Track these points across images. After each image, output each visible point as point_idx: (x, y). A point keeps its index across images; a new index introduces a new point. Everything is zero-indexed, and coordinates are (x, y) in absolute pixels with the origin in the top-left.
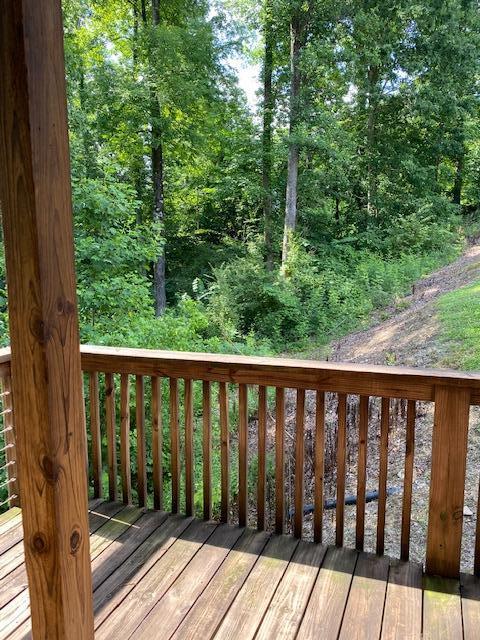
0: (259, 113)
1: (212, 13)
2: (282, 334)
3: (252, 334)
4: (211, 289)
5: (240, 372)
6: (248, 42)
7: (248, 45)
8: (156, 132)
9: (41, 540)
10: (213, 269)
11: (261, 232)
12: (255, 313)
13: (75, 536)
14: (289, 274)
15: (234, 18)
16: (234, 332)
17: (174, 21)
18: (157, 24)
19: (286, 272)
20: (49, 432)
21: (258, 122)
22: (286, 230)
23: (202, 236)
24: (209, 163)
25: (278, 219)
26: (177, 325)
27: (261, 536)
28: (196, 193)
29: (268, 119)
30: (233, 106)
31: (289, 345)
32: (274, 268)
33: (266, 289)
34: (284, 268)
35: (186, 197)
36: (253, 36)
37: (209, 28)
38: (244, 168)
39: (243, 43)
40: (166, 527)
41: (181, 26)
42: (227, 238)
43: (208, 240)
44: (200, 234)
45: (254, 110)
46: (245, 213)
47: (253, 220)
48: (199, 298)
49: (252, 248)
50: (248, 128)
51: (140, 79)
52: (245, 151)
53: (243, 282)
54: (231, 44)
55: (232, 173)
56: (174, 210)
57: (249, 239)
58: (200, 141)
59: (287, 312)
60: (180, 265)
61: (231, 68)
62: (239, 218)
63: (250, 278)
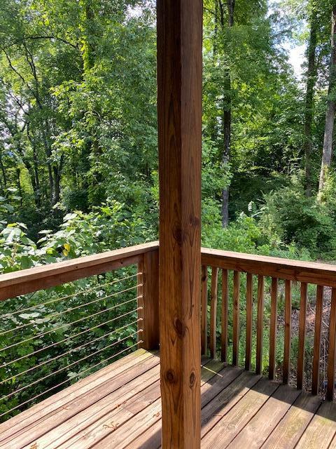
0: (303, 80)
1: (270, 12)
2: (318, 245)
3: (293, 244)
4: (262, 209)
5: (303, 273)
6: (296, 29)
7: (296, 32)
8: (227, 100)
9: (172, 375)
10: (265, 196)
11: (302, 168)
12: (295, 229)
13: (192, 375)
14: (324, 199)
15: (287, 13)
16: (279, 242)
17: (243, 22)
18: (231, 26)
19: (322, 198)
20: (181, 303)
21: (302, 87)
22: (322, 167)
23: (256, 171)
24: (264, 119)
25: (316, 158)
26: (238, 235)
27: (314, 399)
28: (253, 141)
29: (310, 84)
30: (283, 77)
31: (323, 254)
32: (312, 195)
33: (306, 210)
34: (320, 194)
35: (246, 144)
36: (301, 24)
37: (267, 23)
38: (291, 122)
39: (293, 30)
40: (241, 380)
41: (248, 24)
42: (274, 172)
43: (260, 174)
44: (255, 170)
45: (299, 79)
46: (289, 154)
47: (296, 159)
48: (252, 216)
49: (294, 180)
50: (295, 92)
51: (217, 64)
52: (291, 109)
53: (287, 205)
54: (283, 32)
55: (281, 125)
56: (236, 153)
57: (292, 173)
58: (259, 103)
59: (322, 229)
60: (239, 192)
61: (284, 50)
62: (285, 157)
63: (292, 202)
